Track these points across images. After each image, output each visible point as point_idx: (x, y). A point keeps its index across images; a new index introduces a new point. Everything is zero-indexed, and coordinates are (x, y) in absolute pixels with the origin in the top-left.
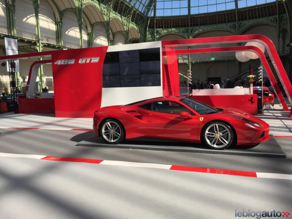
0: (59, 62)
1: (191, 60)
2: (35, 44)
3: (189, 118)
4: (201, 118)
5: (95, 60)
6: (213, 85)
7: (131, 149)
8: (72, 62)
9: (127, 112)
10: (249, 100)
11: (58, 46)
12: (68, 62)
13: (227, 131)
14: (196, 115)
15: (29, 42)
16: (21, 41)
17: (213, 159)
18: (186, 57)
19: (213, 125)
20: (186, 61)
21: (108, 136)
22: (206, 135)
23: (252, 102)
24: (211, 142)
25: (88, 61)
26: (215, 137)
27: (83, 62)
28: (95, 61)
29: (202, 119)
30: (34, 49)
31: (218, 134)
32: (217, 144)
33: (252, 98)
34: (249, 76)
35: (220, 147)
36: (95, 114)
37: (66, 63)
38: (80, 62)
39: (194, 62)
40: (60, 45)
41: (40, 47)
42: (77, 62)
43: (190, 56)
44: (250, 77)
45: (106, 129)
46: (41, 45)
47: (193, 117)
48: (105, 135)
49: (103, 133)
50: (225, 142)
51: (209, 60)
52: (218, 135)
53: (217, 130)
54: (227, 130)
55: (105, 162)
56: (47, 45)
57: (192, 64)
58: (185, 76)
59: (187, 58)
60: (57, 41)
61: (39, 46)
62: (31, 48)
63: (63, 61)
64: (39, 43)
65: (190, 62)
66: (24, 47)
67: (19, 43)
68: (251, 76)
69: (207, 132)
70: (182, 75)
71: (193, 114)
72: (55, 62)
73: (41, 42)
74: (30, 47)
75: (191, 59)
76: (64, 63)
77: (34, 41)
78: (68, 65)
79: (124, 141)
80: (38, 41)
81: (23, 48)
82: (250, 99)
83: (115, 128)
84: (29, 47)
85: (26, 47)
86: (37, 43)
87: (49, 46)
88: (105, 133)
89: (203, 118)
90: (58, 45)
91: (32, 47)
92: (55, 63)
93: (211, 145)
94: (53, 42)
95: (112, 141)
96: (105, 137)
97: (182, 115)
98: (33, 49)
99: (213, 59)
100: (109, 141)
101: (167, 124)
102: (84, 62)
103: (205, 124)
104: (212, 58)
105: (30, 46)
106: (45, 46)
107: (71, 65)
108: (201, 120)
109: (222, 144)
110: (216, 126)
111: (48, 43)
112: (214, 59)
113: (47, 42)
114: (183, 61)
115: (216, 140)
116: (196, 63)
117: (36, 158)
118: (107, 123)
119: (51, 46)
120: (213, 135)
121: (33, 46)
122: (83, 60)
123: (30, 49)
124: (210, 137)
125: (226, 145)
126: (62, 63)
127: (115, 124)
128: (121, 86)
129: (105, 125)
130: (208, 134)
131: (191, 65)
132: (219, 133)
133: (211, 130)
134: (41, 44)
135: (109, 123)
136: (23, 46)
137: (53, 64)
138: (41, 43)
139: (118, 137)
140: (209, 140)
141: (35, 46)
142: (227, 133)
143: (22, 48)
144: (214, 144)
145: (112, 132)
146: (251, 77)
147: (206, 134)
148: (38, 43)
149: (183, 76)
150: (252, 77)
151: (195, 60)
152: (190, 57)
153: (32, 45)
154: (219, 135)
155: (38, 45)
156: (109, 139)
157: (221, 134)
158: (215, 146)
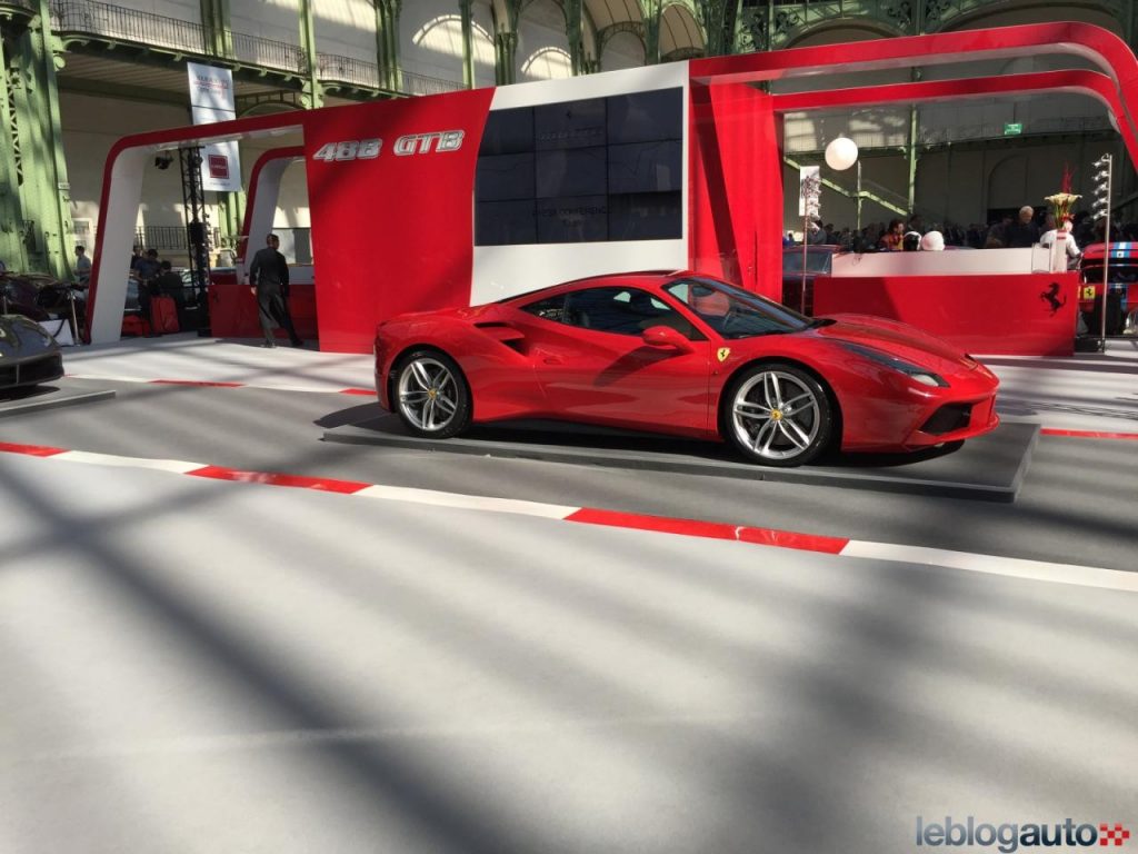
0: (329, 153)
1: (918, 136)
2: (296, 85)
3: (679, 352)
4: (721, 351)
5: (451, 142)
6: (917, 237)
7: (488, 456)
8: (372, 150)
9: (479, 325)
10: (1042, 296)
11: (378, 92)
12: (358, 150)
13: (808, 399)
14: (707, 340)
15: (275, 78)
16: (246, 74)
17: (742, 495)
18: (900, 123)
19: (760, 375)
20: (898, 141)
21: (418, 408)
22: (738, 414)
23: (1056, 305)
24: (753, 437)
25: (425, 147)
26: (767, 419)
27: (408, 149)
28: (449, 144)
29: (723, 354)
30: (294, 105)
31: (776, 408)
32: (772, 447)
33: (1055, 286)
34: (1052, 198)
35: (785, 455)
36: (378, 332)
37: (352, 155)
38: (398, 149)
39: (929, 142)
40: (393, 89)
41: (316, 96)
42: (387, 149)
43: (914, 116)
44: (1056, 202)
45: (413, 385)
46: (319, 90)
47: (695, 349)
48: (411, 407)
49: (402, 400)
50: (801, 441)
51: (997, 135)
52: (778, 412)
53: (773, 394)
54: (810, 393)
55: (378, 492)
56: (338, 88)
57: (923, 153)
58: (886, 204)
59: (903, 126)
60: (380, 73)
61: (312, 94)
62: (282, 101)
63: (341, 148)
64: (311, 80)
65: (913, 142)
66: (262, 99)
67: (239, 83)
68: (1061, 197)
69: (740, 400)
70: (874, 198)
71: (697, 335)
72: (315, 152)
73: (319, 78)
74: (282, 97)
75: (918, 130)
76: (346, 154)
77: (293, 73)
78: (357, 161)
79: (467, 427)
80: (308, 75)
81: (258, 103)
82: (1049, 290)
83: (441, 383)
84: (277, 97)
85: (266, 98)
86: (303, 82)
87: (346, 90)
88: (409, 398)
89: (727, 351)
90: (384, 87)
91: (288, 97)
92: (317, 156)
93: (750, 446)
94: (365, 78)
95: (432, 427)
96: (407, 411)
97: (650, 339)
98: (289, 103)
99: (1015, 128)
100: (419, 426)
101: (609, 368)
102: (411, 148)
103: (732, 372)
104: (1013, 126)
105: (281, 93)
106: (330, 93)
107: (368, 162)
108: (721, 358)
109: (791, 446)
110: (770, 381)
111: (343, 80)
112: (1019, 131)
113: (338, 79)
114: (886, 140)
115: (768, 431)
116: (941, 148)
117: (168, 469)
118: (415, 365)
119: (355, 91)
120: (760, 412)
121: (291, 95)
122: (409, 144)
123: (281, 105)
124: (749, 418)
125: (803, 448)
126: (340, 156)
127: (441, 369)
128: (537, 240)
129: (406, 370)
130: (745, 409)
131: (916, 157)
132: (781, 405)
133: (756, 394)
134: (319, 86)
135: (420, 366)
136: (257, 95)
137: (310, 162)
138: (319, 81)
139: (449, 415)
140: (749, 432)
141: (297, 94)
142: (809, 404)
143: (252, 100)
144: (762, 444)
145: (433, 394)
146: (1061, 203)
147: (735, 410)
148: (308, 80)
149: (877, 203)
150: (1066, 203)
151: (937, 134)
152: (914, 124)
153: (287, 92)
154: (780, 414)
155: (307, 87)
156: (421, 419)
157: (789, 409)
158: (766, 452)
